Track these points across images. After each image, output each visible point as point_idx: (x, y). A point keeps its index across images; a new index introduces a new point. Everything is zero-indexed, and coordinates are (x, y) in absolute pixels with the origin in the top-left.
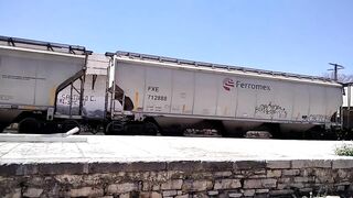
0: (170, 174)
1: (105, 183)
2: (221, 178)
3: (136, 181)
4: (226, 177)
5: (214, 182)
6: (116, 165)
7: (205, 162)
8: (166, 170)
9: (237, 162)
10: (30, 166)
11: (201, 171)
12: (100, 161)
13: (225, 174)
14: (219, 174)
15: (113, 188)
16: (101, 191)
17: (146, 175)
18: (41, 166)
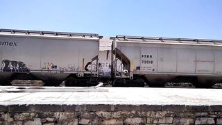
0: (164, 113)
1: (124, 117)
2: (200, 117)
3: (142, 117)
4: (203, 117)
5: (195, 120)
6: (130, 106)
7: (188, 106)
8: (161, 111)
9: (212, 106)
10: (82, 106)
11: (185, 112)
12: (121, 104)
13: (202, 114)
14: (198, 114)
15: (128, 120)
16: (122, 122)
17: (148, 114)
18: (88, 106)
